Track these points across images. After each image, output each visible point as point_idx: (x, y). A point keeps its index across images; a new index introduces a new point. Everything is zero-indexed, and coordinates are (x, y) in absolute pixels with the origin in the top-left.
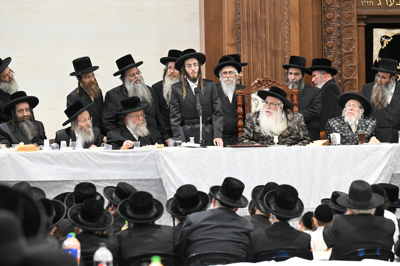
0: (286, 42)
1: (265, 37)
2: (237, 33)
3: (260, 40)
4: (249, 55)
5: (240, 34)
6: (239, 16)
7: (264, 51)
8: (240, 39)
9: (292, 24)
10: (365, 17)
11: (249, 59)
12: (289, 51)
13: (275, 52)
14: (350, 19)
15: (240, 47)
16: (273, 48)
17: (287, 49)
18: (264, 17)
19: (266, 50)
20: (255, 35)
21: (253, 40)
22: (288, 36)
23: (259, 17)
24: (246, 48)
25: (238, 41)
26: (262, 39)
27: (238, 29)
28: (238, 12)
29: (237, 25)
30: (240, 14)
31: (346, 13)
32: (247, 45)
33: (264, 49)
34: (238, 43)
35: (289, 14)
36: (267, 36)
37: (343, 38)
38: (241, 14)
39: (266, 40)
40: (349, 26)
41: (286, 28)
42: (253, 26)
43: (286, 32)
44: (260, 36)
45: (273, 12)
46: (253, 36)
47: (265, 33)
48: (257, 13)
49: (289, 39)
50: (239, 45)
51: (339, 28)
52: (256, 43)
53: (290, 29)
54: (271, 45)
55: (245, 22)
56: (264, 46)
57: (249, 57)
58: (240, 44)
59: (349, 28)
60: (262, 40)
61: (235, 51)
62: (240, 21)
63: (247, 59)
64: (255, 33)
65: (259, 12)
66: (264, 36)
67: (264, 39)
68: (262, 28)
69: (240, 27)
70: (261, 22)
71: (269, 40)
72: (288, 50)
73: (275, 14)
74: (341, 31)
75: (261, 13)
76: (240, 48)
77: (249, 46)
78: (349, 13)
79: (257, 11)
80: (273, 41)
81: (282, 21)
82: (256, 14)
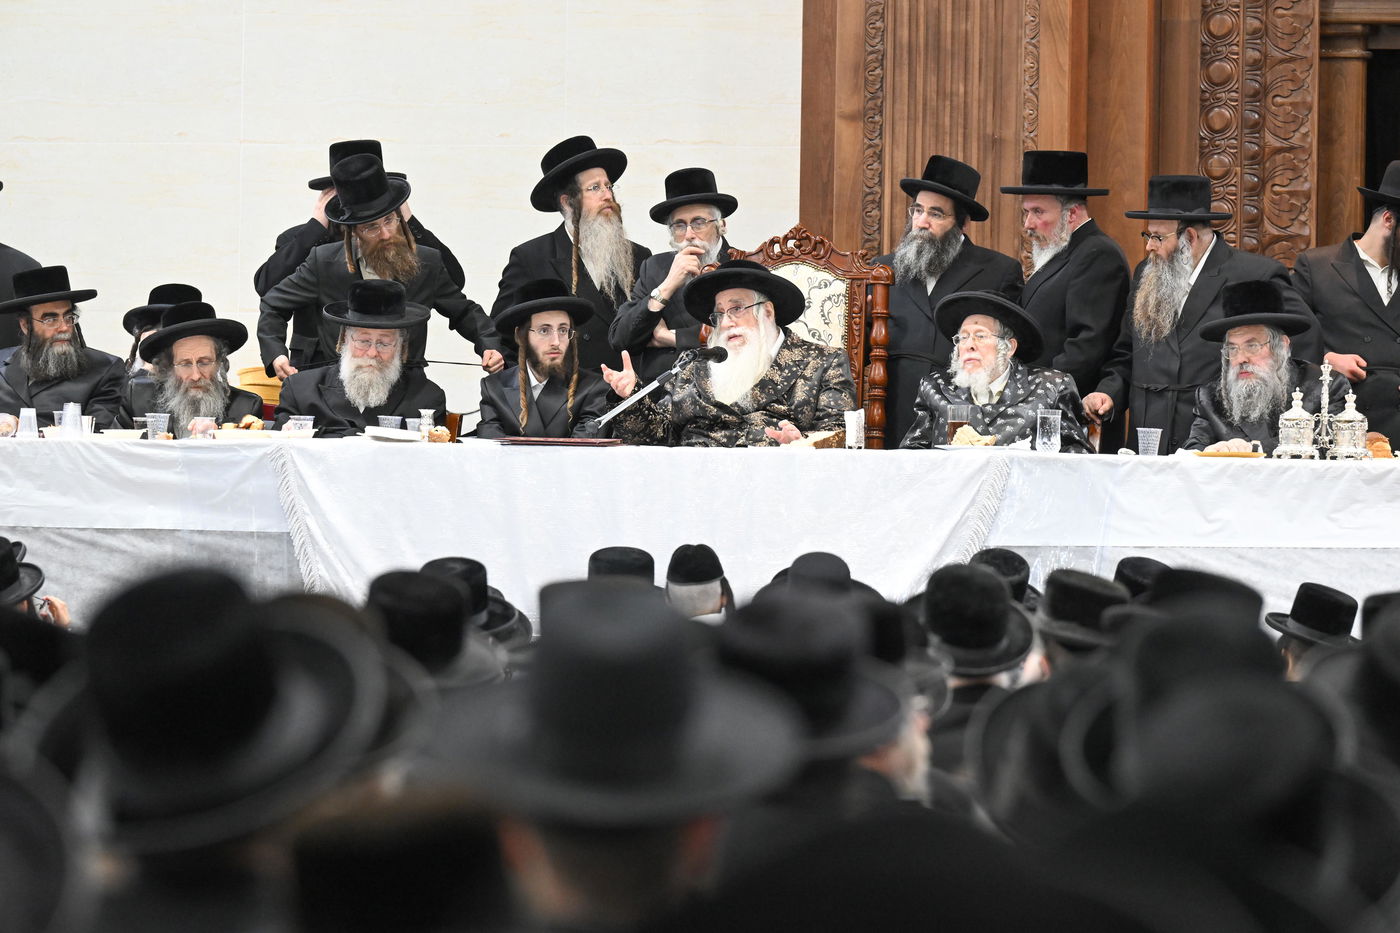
0: (1028, 111)
1: (966, 93)
2: (870, 78)
3: (948, 103)
4: (911, 151)
5: (882, 82)
6: (878, 24)
7: (960, 139)
8: (879, 97)
9: (1045, 51)
10: (1358, 28)
11: (911, 162)
12: (1032, 139)
13: (994, 141)
14: (1296, 35)
15: (881, 125)
16: (989, 130)
17: (1027, 134)
18: (963, 27)
19: (964, 133)
20: (934, 87)
21: (925, 104)
22: (1032, 92)
23: (949, 29)
24: (902, 129)
25: (870, 104)
26: (955, 98)
27: (876, 65)
28: (877, 12)
29: (872, 53)
30: (882, 17)
31: (1283, 16)
32: (906, 118)
33: (961, 131)
34: (872, 112)
35: (1037, 20)
36: (969, 89)
37: (1269, 100)
38: (890, 18)
39: (965, 102)
40: (1291, 60)
41: (1028, 64)
42: (926, 58)
43: (1027, 79)
44: (948, 90)
45: (992, 12)
46: (925, 89)
47: (966, 79)
48: (943, 15)
49: (1035, 100)
50: (877, 118)
51: (1256, 65)
52: (937, 115)
53: (1038, 69)
54: (982, 121)
55: (901, 43)
56: (961, 121)
57: (911, 155)
58: (881, 115)
59: (1292, 66)
60: (955, 103)
61: (862, 136)
62: (882, 40)
63: (905, 164)
64: (934, 79)
65: (949, 12)
66: (962, 89)
67: (962, 100)
68: (956, 61)
69: (882, 60)
70: (952, 44)
71: (975, 104)
72: (1032, 135)
73: (1000, 17)
74: (1263, 75)
75: (953, 15)
76: (881, 129)
77: (912, 119)
78: (1294, 16)
79: (942, 8)
80: (990, 107)
81: (1019, 40)
82: (938, 18)
